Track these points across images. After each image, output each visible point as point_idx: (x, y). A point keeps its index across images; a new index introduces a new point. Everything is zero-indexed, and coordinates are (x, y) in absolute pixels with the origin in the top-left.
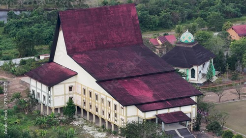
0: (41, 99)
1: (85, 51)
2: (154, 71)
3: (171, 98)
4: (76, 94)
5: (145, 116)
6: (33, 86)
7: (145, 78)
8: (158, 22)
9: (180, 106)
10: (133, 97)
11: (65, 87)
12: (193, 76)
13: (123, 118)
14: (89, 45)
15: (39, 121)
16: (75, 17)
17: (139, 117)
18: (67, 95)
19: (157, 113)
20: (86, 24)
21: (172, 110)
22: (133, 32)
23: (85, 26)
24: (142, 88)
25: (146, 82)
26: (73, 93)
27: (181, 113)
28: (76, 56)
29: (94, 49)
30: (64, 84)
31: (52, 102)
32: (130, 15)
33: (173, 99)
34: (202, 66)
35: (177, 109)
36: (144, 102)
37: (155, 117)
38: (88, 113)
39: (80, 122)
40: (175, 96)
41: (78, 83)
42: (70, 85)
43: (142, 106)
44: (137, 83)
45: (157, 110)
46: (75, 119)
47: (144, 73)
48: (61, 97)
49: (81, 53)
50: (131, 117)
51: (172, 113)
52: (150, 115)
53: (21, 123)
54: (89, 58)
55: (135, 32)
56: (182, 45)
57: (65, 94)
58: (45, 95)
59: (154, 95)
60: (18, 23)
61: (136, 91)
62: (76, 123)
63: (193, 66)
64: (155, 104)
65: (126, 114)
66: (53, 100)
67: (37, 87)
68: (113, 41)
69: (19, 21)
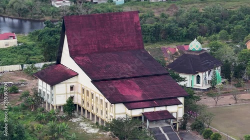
0: (46, 98)
1: (87, 54)
2: (148, 73)
3: (158, 98)
4: (78, 93)
5: (131, 113)
6: (41, 86)
7: (139, 80)
8: (184, 33)
9: (166, 106)
10: (123, 95)
11: (66, 86)
12: (198, 82)
13: (113, 115)
14: (91, 48)
15: (38, 116)
16: (79, 22)
17: (127, 115)
18: (68, 94)
19: (143, 111)
20: (89, 29)
21: (158, 109)
22: (135, 37)
23: (89, 30)
24: (134, 88)
25: (138, 83)
26: (75, 93)
27: (167, 112)
28: (78, 58)
29: (96, 52)
30: (65, 83)
31: (54, 100)
32: (132, 22)
33: (161, 99)
34: (207, 73)
35: (163, 109)
36: (132, 100)
37: (141, 115)
38: (86, 111)
39: (79, 119)
40: (162, 96)
41: (79, 83)
42: (72, 84)
43: (130, 104)
44: (130, 84)
45: (143, 108)
46: (74, 117)
47: (137, 75)
48: (62, 96)
49: (83, 55)
50: (119, 114)
51: (158, 112)
52: (137, 113)
53: (24, 119)
54: (89, 60)
55: (137, 37)
56: (189, 53)
57: (67, 93)
58: (49, 93)
59: (143, 95)
60: (51, 32)
61: (127, 90)
62: (74, 120)
63: (198, 73)
64: (142, 103)
65: (115, 112)
66: (55, 98)
67: (43, 86)
68: (115, 45)
69: (52, 29)
